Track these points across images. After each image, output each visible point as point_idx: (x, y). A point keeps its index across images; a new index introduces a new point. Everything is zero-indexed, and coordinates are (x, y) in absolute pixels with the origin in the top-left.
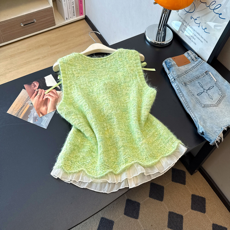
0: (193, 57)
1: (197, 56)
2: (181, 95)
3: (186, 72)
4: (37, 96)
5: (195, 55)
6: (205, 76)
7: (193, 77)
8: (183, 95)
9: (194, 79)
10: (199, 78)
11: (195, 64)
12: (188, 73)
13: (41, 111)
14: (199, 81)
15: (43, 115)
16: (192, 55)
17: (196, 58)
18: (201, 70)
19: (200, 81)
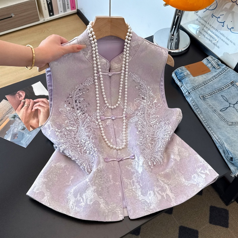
0: (214, 63)
2: (199, 112)
3: (205, 83)
4: (24, 107)
5: (217, 61)
6: (230, 87)
7: (214, 89)
8: (201, 113)
10: (222, 90)
12: (207, 83)
13: (30, 124)
14: (222, 94)
15: (34, 128)
16: (212, 61)
18: (225, 81)
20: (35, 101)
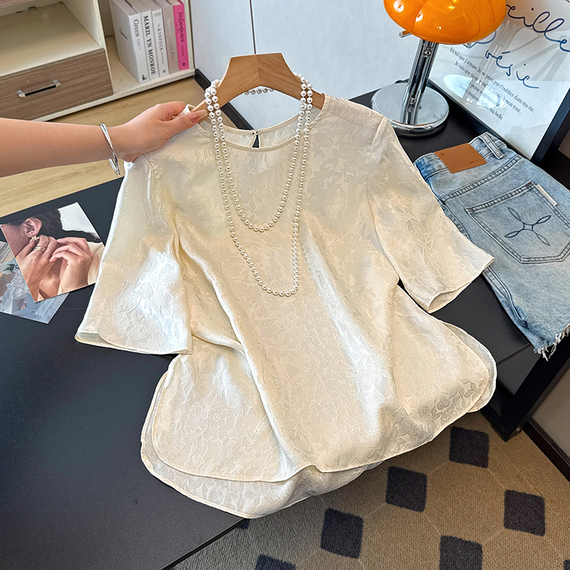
0: (494, 148)
1: (506, 147)
3: (475, 185)
4: (33, 252)
5: (499, 144)
6: (525, 193)
7: (492, 196)
9: (496, 201)
10: (509, 197)
11: (500, 166)
12: (479, 186)
13: (40, 288)
14: (509, 206)
15: (46, 297)
16: (490, 144)
17: (501, 150)
18: (515, 181)
19: (512, 205)
20: (59, 241)
